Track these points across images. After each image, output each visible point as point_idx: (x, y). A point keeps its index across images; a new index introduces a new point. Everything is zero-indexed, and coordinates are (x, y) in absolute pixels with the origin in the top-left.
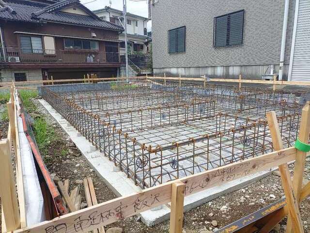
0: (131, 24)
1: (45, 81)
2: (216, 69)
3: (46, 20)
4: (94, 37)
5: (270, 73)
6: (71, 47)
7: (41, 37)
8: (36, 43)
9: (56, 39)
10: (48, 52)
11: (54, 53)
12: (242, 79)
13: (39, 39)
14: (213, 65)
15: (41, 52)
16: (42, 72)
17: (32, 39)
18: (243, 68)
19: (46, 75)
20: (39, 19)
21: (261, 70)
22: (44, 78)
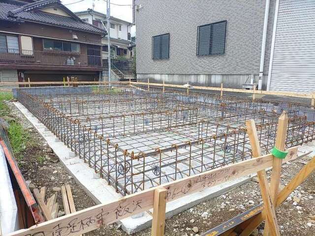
0: (114, 28)
1: (21, 83)
2: (199, 77)
3: (24, 19)
4: (75, 39)
5: (250, 82)
6: (51, 48)
7: (17, 36)
8: (12, 43)
9: (34, 39)
10: (25, 53)
11: (31, 53)
12: (223, 87)
13: (16, 38)
14: (196, 73)
15: (17, 52)
16: (18, 74)
17: (8, 38)
18: (225, 77)
19: (23, 76)
20: (16, 18)
21: (242, 80)
22: (20, 80)
